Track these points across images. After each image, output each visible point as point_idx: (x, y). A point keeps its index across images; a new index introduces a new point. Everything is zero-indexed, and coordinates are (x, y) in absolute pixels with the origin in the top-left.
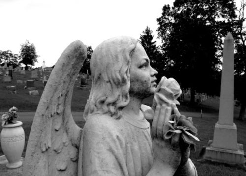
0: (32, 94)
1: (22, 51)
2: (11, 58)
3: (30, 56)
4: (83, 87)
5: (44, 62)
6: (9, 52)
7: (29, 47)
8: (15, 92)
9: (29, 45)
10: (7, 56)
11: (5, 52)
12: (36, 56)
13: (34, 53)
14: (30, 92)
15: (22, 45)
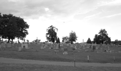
0: (64, 54)
1: (70, 36)
2: (68, 40)
3: (74, 38)
4: (94, 50)
5: (83, 40)
6: (67, 37)
7: (73, 34)
8: (56, 53)
9: (73, 33)
10: (66, 39)
11: (66, 37)
12: (77, 37)
13: (75, 36)
14: (64, 53)
15: (70, 33)
